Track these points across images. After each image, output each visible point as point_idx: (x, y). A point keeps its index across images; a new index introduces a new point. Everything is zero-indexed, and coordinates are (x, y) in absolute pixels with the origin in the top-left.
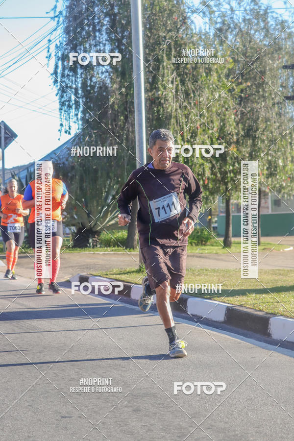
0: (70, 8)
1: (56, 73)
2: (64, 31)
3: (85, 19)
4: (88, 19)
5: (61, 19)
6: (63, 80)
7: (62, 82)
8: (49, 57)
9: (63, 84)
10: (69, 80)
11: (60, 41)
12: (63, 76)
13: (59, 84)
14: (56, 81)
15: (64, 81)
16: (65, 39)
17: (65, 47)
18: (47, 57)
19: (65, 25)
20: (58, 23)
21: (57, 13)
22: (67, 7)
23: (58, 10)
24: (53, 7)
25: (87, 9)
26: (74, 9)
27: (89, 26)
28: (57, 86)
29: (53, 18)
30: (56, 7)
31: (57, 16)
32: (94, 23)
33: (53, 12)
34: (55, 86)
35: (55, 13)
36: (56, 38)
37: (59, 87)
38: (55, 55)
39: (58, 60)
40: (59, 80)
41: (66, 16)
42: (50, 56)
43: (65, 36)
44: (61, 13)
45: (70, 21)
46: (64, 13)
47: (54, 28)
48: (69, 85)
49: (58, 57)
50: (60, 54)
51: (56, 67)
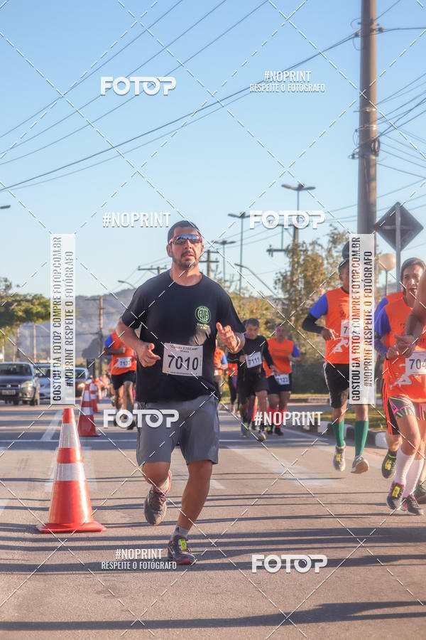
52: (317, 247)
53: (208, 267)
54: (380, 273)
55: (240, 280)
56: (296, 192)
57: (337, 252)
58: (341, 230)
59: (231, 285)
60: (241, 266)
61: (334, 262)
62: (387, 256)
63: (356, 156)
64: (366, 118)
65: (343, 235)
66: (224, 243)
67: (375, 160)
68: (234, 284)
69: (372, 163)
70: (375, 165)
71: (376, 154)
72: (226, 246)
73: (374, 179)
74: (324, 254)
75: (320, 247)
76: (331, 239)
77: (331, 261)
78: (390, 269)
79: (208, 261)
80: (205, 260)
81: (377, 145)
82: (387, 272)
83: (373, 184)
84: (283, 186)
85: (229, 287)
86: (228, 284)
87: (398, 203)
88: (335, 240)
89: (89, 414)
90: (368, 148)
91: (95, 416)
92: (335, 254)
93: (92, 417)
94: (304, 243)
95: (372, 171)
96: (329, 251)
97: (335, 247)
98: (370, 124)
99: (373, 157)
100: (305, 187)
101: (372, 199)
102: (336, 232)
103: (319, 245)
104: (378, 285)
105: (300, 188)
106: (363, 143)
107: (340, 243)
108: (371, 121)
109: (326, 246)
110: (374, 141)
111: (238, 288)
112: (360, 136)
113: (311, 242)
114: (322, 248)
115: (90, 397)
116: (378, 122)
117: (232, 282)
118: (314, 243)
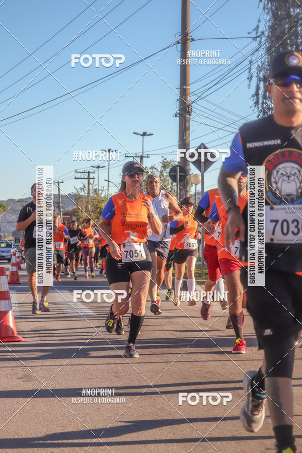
0: (273, 28)
1: (257, 94)
2: (266, 52)
3: (288, 39)
4: (291, 39)
5: (263, 39)
6: (265, 101)
7: (263, 103)
8: (250, 78)
9: (265, 106)
10: (271, 102)
11: (262, 62)
12: (265, 97)
13: (260, 105)
14: (257, 103)
15: (266, 103)
16: (267, 60)
17: (267, 67)
18: (248, 78)
19: (268, 45)
20: (260, 44)
21: (259, 34)
22: (270, 27)
23: (260, 30)
24: (255, 27)
25: (290, 28)
26: (276, 29)
27: (292, 46)
28: (258, 108)
29: (255, 39)
30: (258, 27)
31: (259, 37)
32: (297, 43)
33: (255, 32)
34: (256, 108)
35: (257, 33)
36: (258, 59)
37: (260, 108)
38: (257, 76)
39: (260, 81)
40: (261, 101)
41: (268, 36)
42: (251, 76)
43: (267, 56)
44: (263, 33)
45: (272, 42)
46: (266, 34)
47: (255, 49)
48: (270, 107)
49: (260, 78)
50: (261, 76)
51: (258, 88)
52: (154, 170)
53: (89, 182)
54: (192, 186)
55: (108, 190)
56: (142, 137)
57: (166, 173)
58: (168, 160)
59: (102, 192)
60: (109, 181)
61: (164, 179)
62: (196, 175)
63: (178, 115)
64: (184, 92)
65: (170, 163)
66: (98, 167)
67: (189, 118)
68: (104, 192)
69: (187, 119)
70: (189, 120)
71: (190, 115)
72: (99, 169)
73: (189, 129)
74: (158, 174)
75: (156, 170)
76: (163, 165)
77: (163, 179)
78: (198, 183)
79: (89, 178)
80: (87, 177)
81: (190, 109)
82: (196, 185)
83: (187, 132)
84: (134, 133)
85: (101, 194)
86: (100, 192)
87: (202, 144)
88: (165, 166)
89: (15, 270)
90: (184, 111)
91: (19, 272)
92: (165, 174)
93: (17, 272)
94: (146, 167)
95: (187, 124)
96: (161, 172)
97: (165, 170)
98: (186, 96)
99: (188, 116)
100: (147, 134)
101: (187, 141)
102: (165, 161)
103: (156, 169)
104: (191, 193)
105: (144, 134)
106: (181, 107)
107: (168, 167)
108: (187, 94)
109: (159, 169)
110: (189, 106)
111: (107, 194)
112: (180, 103)
113: (150, 167)
114: (157, 170)
115: (16, 260)
116: (191, 95)
117: (102, 191)
118: (152, 168)
